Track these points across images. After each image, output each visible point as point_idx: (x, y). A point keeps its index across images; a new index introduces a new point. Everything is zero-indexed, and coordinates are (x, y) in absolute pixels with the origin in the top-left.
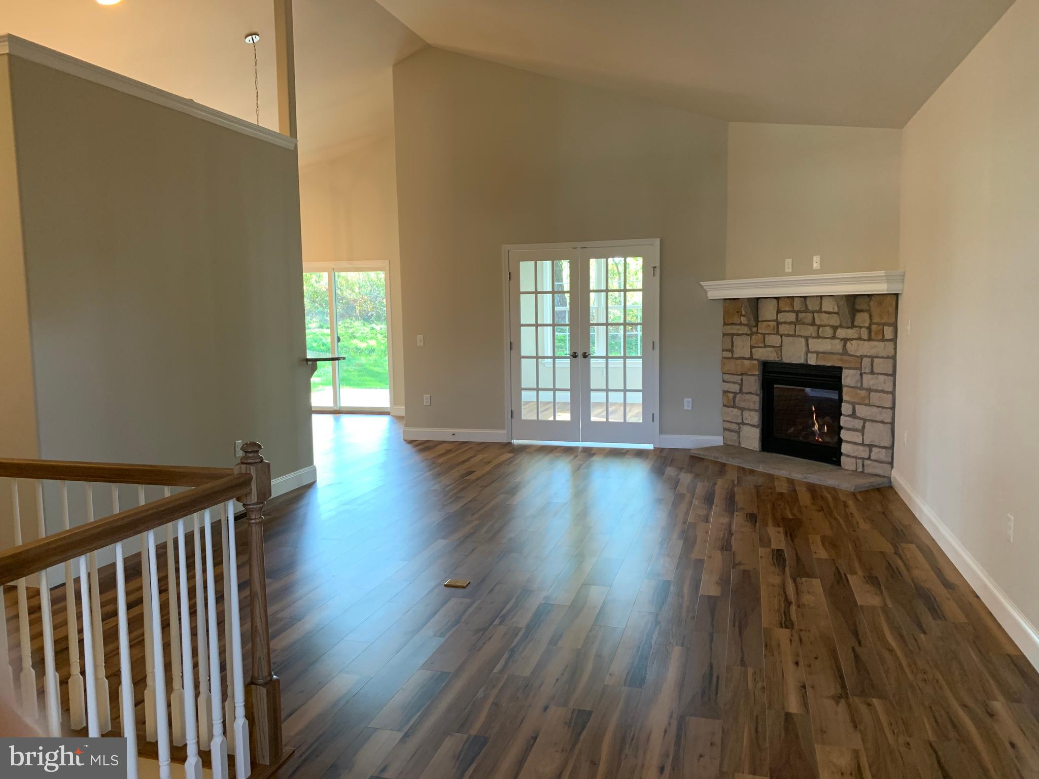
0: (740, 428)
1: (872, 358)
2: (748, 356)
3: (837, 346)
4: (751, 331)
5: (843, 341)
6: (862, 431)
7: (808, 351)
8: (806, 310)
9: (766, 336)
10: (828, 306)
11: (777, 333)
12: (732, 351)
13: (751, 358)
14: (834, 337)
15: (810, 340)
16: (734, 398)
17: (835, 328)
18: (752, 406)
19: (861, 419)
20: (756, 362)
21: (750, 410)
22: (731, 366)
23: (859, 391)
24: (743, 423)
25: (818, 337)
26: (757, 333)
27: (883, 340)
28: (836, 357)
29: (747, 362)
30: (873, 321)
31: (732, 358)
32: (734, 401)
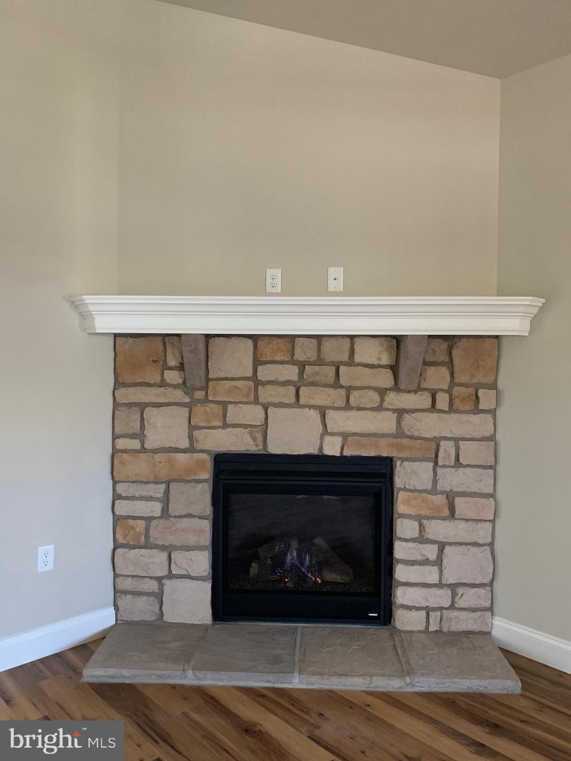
0: (161, 586)
1: (456, 440)
2: (185, 444)
3: (385, 423)
4: (192, 397)
5: (396, 414)
6: (439, 562)
7: (325, 432)
8: (320, 362)
9: (230, 407)
10: (367, 353)
11: (256, 401)
12: (140, 436)
13: (191, 450)
14: (380, 408)
15: (330, 414)
16: (147, 529)
17: (382, 392)
18: (192, 540)
19: (433, 542)
20: (204, 456)
21: (189, 548)
22: (139, 467)
23: (430, 497)
24: (170, 576)
25: (348, 407)
26: (206, 400)
27: (477, 411)
28: (383, 442)
29: (182, 458)
30: (456, 381)
31: (143, 450)
32: (147, 536)
